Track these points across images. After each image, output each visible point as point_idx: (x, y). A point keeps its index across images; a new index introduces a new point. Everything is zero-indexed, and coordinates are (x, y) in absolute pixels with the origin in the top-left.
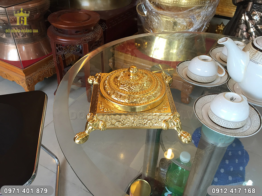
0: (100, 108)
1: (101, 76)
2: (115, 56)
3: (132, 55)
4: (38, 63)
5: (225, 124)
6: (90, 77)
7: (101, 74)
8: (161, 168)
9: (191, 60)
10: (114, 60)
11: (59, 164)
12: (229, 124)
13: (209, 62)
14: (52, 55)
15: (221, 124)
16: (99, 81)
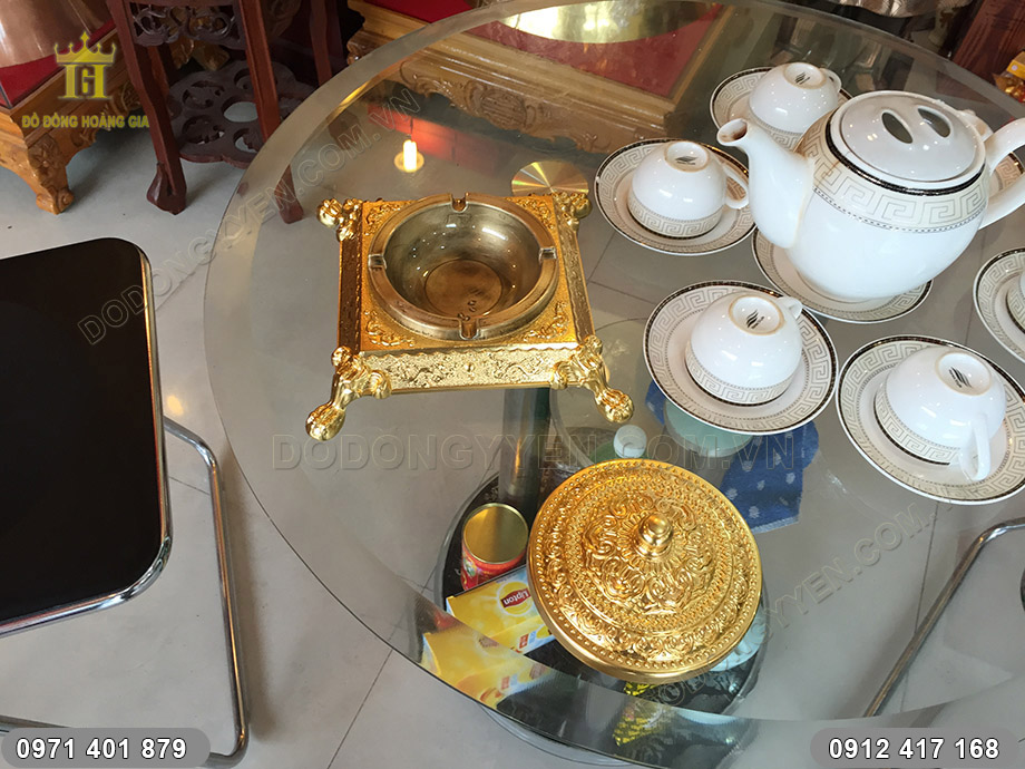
0: (370, 333)
1: (361, 213)
5: (730, 394)
6: (326, 205)
7: (361, 205)
11: (216, 462)
12: (741, 394)
13: (700, 172)
15: (720, 393)
16: (357, 230)
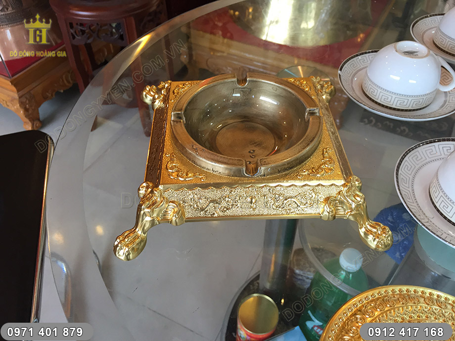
0: (169, 170)
1: (170, 89)
2: (192, 40)
3: (224, 36)
4: (39, 64)
6: (148, 89)
7: (170, 84)
8: (297, 269)
9: (376, 52)
10: (190, 49)
14: (64, 45)
16: (166, 100)
